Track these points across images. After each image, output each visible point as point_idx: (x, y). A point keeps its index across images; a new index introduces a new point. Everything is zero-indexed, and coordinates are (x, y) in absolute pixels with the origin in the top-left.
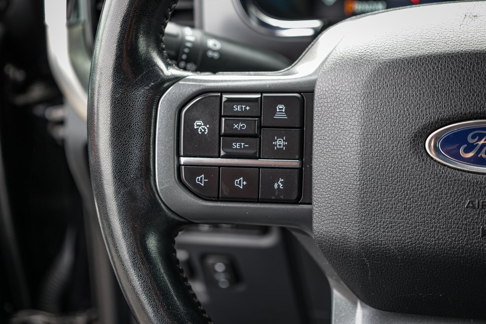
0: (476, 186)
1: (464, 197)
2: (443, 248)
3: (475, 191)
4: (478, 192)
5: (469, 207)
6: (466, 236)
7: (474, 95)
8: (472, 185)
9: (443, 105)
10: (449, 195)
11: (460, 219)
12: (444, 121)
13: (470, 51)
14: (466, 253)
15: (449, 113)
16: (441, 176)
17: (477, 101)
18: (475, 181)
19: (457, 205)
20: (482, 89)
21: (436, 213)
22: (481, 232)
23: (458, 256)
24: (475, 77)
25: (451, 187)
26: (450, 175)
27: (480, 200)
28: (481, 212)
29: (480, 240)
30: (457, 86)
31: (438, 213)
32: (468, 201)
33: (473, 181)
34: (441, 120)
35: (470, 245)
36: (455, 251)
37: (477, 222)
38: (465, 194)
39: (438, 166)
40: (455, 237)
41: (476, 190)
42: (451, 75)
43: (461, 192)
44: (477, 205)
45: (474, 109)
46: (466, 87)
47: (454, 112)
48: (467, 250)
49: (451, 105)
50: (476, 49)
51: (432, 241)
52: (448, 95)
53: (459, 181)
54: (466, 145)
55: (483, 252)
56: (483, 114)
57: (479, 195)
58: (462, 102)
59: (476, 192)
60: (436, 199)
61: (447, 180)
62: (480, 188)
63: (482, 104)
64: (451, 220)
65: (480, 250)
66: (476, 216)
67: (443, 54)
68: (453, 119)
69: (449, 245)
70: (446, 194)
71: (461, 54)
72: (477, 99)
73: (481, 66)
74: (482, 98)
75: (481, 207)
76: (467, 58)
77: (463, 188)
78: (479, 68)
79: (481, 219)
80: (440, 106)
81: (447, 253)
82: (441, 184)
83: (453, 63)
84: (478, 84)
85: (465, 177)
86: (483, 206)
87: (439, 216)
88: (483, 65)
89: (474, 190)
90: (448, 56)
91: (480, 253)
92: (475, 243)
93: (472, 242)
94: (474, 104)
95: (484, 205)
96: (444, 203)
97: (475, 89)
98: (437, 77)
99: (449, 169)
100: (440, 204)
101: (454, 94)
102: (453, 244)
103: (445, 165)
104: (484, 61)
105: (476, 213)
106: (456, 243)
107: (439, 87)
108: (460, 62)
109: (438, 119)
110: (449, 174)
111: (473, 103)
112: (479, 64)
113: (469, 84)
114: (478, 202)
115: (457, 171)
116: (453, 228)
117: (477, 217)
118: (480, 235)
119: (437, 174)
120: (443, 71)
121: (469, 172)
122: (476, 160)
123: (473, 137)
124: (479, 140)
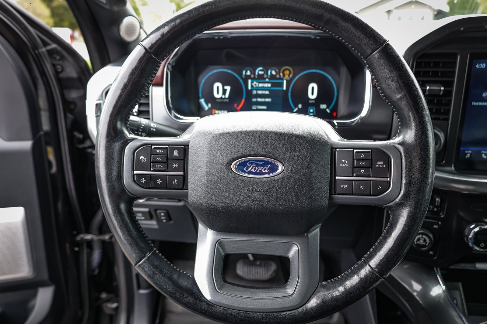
1: (246, 187)
2: (238, 207)
5: (248, 191)
6: (246, 202)
7: (250, 147)
8: (249, 182)
10: (240, 186)
11: (244, 196)
12: (238, 158)
14: (247, 209)
15: (240, 154)
16: (237, 179)
18: (250, 180)
19: (243, 190)
20: (253, 145)
23: (244, 210)
24: (250, 140)
25: (241, 183)
27: (252, 188)
29: (252, 203)
30: (243, 144)
31: (236, 193)
35: (248, 205)
36: (242, 208)
37: (251, 197)
39: (236, 175)
40: (243, 202)
42: (241, 140)
43: (245, 185)
44: (250, 190)
45: (249, 153)
46: (246, 144)
47: (242, 154)
48: (247, 207)
49: (241, 151)
51: (234, 204)
52: (240, 147)
53: (244, 180)
54: (246, 167)
56: (253, 155)
57: (252, 186)
58: (245, 150)
60: (235, 187)
61: (239, 180)
62: (252, 183)
63: (252, 151)
64: (241, 196)
65: (252, 207)
67: (238, 132)
68: (242, 157)
69: (240, 206)
72: (251, 149)
75: (252, 191)
77: (245, 183)
79: (252, 195)
80: (237, 151)
81: (240, 209)
82: (237, 182)
83: (242, 135)
84: (251, 143)
85: (246, 179)
88: (253, 136)
89: (250, 184)
90: (240, 132)
92: (250, 205)
94: (250, 151)
96: (238, 189)
97: (250, 145)
98: (236, 140)
99: (240, 176)
101: (242, 147)
103: (239, 174)
105: (250, 193)
106: (243, 205)
107: (236, 144)
108: (244, 135)
109: (236, 157)
110: (240, 178)
112: (251, 136)
113: (248, 143)
115: (243, 177)
116: (242, 199)
118: (252, 201)
119: (235, 178)
120: (238, 138)
121: (248, 177)
122: (251, 173)
123: (249, 164)
124: (251, 165)
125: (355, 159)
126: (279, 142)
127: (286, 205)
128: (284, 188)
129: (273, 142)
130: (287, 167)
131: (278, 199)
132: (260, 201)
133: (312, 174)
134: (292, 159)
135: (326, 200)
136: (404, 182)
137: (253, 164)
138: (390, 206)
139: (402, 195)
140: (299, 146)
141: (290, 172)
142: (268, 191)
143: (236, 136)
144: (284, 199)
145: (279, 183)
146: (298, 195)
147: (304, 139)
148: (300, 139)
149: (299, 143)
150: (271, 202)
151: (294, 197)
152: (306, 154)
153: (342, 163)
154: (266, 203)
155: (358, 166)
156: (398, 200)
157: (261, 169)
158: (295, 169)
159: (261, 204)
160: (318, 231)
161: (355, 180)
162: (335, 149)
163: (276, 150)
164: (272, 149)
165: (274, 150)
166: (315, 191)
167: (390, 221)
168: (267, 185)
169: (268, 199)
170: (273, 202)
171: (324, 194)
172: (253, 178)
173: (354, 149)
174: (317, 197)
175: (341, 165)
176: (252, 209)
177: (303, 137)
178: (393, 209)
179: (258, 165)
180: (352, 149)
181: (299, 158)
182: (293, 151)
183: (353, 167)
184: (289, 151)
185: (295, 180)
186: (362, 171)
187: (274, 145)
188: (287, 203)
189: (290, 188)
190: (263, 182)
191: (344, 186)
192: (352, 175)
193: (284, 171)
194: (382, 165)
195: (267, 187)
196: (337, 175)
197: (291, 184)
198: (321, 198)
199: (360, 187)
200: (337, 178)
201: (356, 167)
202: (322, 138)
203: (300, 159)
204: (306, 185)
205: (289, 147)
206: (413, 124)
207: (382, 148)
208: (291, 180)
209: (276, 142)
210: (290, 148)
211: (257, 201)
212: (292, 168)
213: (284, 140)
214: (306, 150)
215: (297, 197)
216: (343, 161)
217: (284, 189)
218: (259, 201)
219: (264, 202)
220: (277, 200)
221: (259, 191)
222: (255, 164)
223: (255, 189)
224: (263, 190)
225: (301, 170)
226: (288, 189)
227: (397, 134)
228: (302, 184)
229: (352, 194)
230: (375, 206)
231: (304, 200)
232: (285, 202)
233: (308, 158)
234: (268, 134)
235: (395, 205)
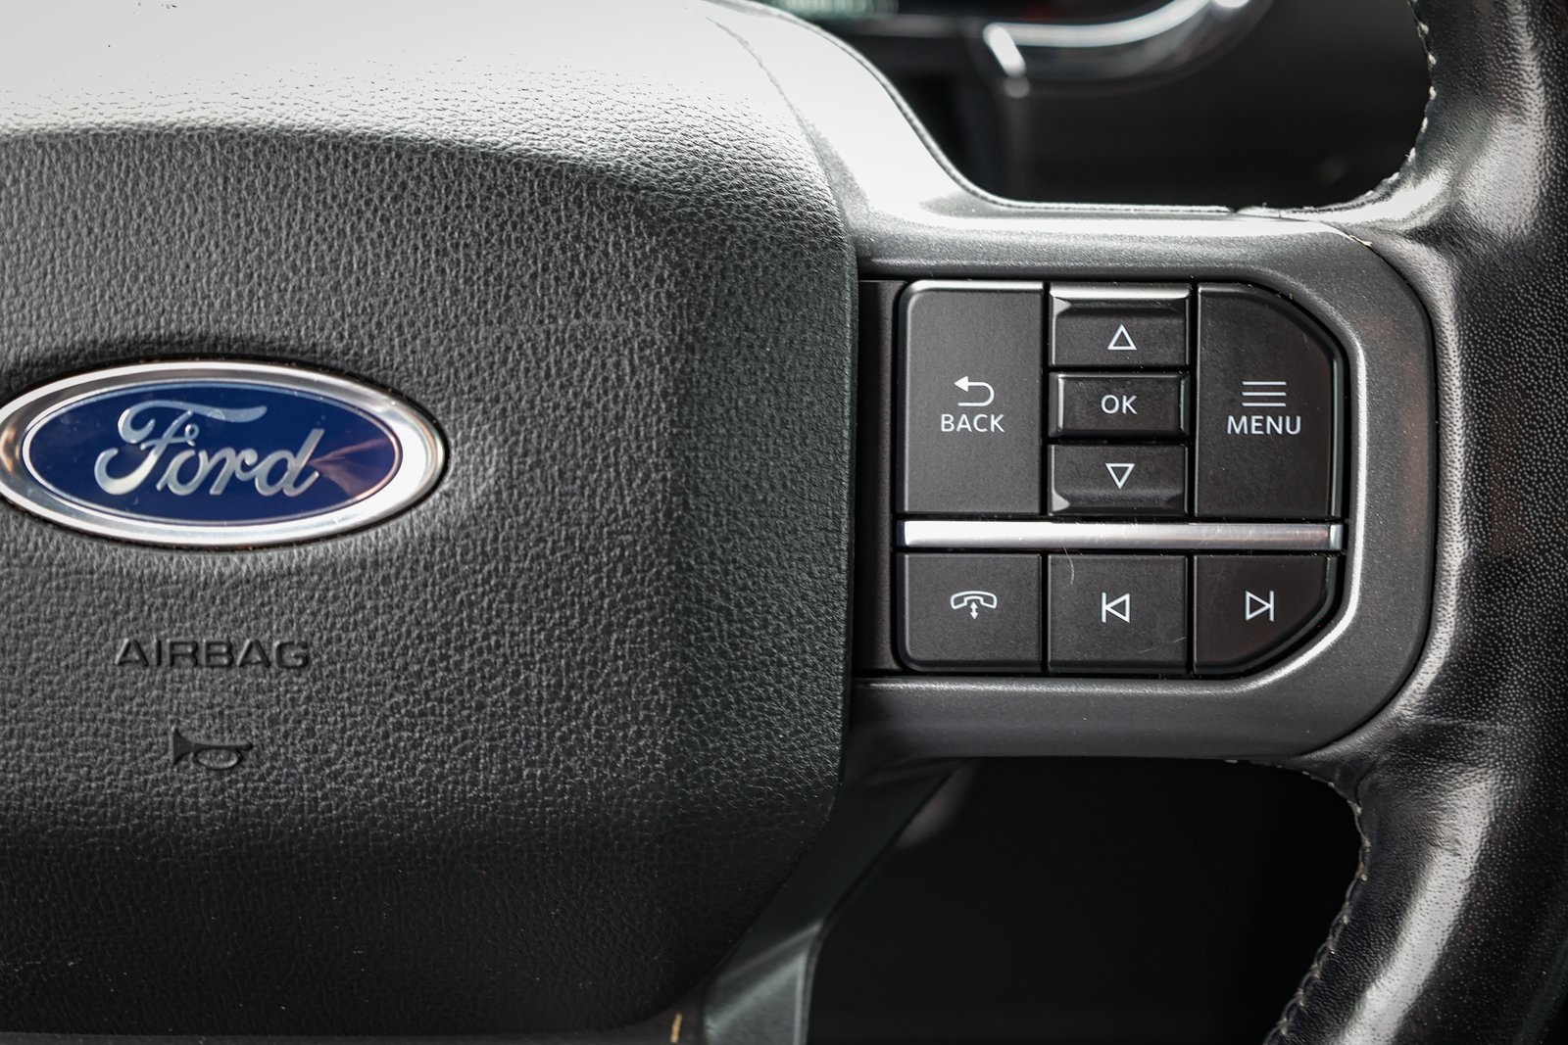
0: (149, 590)
1: (112, 630)
2: (49, 804)
3: (146, 608)
4: (157, 609)
5: (130, 662)
6: (123, 763)
7: (137, 279)
8: (135, 586)
9: (34, 313)
10: (60, 622)
11: (100, 705)
12: (36, 370)
13: (126, 126)
14: (127, 820)
15: (53, 340)
16: (31, 559)
17: (148, 300)
18: (146, 571)
19: (87, 658)
20: (163, 259)
21: (20, 684)
22: (171, 746)
23: (101, 831)
24: (139, 216)
25: (68, 594)
26: (62, 554)
27: (166, 636)
28: (169, 676)
29: (172, 771)
30: (82, 249)
31: (27, 687)
32: (126, 641)
33: (139, 573)
34: (27, 364)
35: (140, 790)
36: (90, 815)
37: (157, 714)
38: (115, 619)
39: (21, 525)
40: (89, 766)
41: (149, 602)
42: (59, 210)
43: (101, 613)
44: (154, 656)
45: (136, 327)
46: (109, 252)
47: (70, 336)
48: (130, 808)
49: (62, 312)
50: (148, 120)
51: (13, 782)
52: (49, 277)
53: (92, 572)
54: (114, 452)
55: (183, 811)
56: (166, 343)
57: (162, 619)
58: (95, 305)
59: (149, 610)
60: (17, 637)
61: (50, 574)
62: (165, 596)
63: (163, 311)
64: (70, 708)
65: (172, 806)
66: (155, 693)
67: (35, 137)
68: (68, 360)
69: (68, 794)
70: (49, 621)
71: (96, 136)
72: (146, 293)
73: (162, 178)
74: (163, 291)
75: (166, 660)
76: (116, 152)
77: (107, 598)
78: (153, 187)
79: (171, 700)
80: (24, 316)
81: (65, 823)
82: (32, 588)
83: (67, 169)
84: (149, 241)
85: (113, 559)
86: (173, 658)
87: (31, 695)
88: (167, 178)
89: (143, 603)
90: (50, 145)
91: (175, 815)
92: (156, 783)
93: (146, 781)
94: (138, 311)
95: (178, 655)
96: (43, 650)
97: (140, 256)
98: (12, 217)
99: (58, 535)
100: (30, 653)
101: (70, 276)
102: (84, 789)
103: (46, 521)
104: (170, 161)
105: (153, 683)
106: (93, 785)
107: (19, 249)
108: (91, 165)
109: (17, 364)
110: (58, 550)
111: (133, 307)
112: (153, 174)
113: (118, 240)
114: (159, 644)
115: (86, 541)
116: (81, 735)
117: (158, 697)
118: (170, 756)
119: (16, 554)
120: (34, 196)
121: (129, 543)
122: (149, 501)
123: (137, 423)
124: (156, 434)
125: (1059, 369)
126: (399, 225)
127: (474, 782)
128: (447, 628)
129: (341, 233)
130: (471, 451)
131: (399, 727)
132: (238, 750)
133: (686, 503)
134: (513, 373)
135: (818, 722)
136: (1456, 552)
137: (176, 423)
138: (1352, 762)
139: (1446, 666)
140: (575, 259)
141: (498, 493)
142: (307, 661)
143: (15, 181)
144: (449, 730)
145: (405, 587)
146: (572, 686)
147: (617, 199)
148: (579, 202)
149: (577, 238)
150: (340, 752)
151: (539, 703)
152: (637, 333)
153: (951, 401)
154: (293, 764)
155: (1085, 424)
156: (1407, 705)
157: (245, 468)
158: (538, 463)
159: (247, 778)
160: (790, 988)
161: (1061, 552)
162: (899, 284)
163: (375, 301)
164: (336, 287)
165: (355, 304)
166: (723, 654)
167: (1360, 880)
168: (301, 612)
169: (310, 732)
170: (357, 754)
171: (804, 676)
172: (179, 548)
173: (1051, 278)
174: (739, 701)
175: (946, 423)
176: (170, 821)
177: (610, 181)
178: (1373, 786)
179: (213, 437)
180: (1039, 286)
181: (573, 365)
182: (524, 305)
183: (1046, 440)
184: (483, 303)
185: (537, 557)
186: (1120, 472)
187: (351, 252)
188: (477, 758)
189: (500, 632)
190: (265, 586)
191: (973, 601)
192: (1036, 509)
193: (445, 486)
194: (1275, 413)
195: (299, 630)
196: (918, 509)
197: (510, 599)
198: (771, 713)
199: (1106, 607)
200: (915, 532)
201: (1068, 438)
202: (781, 186)
203: (581, 381)
204: (638, 596)
205: (488, 271)
206: (1530, 66)
207: (1284, 271)
208: (507, 559)
209: (370, 227)
210: (499, 278)
211: (219, 748)
212: (512, 453)
213: (439, 210)
214: (637, 299)
215: (560, 711)
216: (964, 384)
217: (448, 642)
218: (228, 749)
219: (275, 757)
220: (386, 736)
221: (232, 662)
222: (189, 421)
223: (196, 648)
224: (262, 652)
225: (591, 469)
226: (486, 637)
227: (1413, 153)
228: (602, 596)
229: (1043, 670)
230: (1244, 764)
231: (626, 726)
232: (463, 752)
233: (651, 365)
234: (304, 153)
235: (1389, 749)
